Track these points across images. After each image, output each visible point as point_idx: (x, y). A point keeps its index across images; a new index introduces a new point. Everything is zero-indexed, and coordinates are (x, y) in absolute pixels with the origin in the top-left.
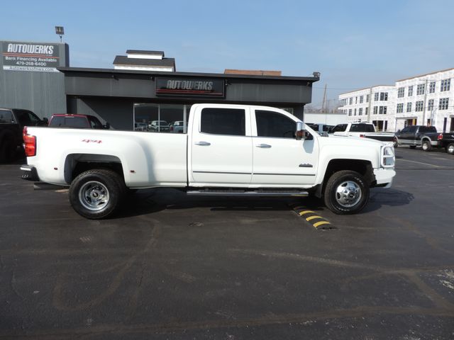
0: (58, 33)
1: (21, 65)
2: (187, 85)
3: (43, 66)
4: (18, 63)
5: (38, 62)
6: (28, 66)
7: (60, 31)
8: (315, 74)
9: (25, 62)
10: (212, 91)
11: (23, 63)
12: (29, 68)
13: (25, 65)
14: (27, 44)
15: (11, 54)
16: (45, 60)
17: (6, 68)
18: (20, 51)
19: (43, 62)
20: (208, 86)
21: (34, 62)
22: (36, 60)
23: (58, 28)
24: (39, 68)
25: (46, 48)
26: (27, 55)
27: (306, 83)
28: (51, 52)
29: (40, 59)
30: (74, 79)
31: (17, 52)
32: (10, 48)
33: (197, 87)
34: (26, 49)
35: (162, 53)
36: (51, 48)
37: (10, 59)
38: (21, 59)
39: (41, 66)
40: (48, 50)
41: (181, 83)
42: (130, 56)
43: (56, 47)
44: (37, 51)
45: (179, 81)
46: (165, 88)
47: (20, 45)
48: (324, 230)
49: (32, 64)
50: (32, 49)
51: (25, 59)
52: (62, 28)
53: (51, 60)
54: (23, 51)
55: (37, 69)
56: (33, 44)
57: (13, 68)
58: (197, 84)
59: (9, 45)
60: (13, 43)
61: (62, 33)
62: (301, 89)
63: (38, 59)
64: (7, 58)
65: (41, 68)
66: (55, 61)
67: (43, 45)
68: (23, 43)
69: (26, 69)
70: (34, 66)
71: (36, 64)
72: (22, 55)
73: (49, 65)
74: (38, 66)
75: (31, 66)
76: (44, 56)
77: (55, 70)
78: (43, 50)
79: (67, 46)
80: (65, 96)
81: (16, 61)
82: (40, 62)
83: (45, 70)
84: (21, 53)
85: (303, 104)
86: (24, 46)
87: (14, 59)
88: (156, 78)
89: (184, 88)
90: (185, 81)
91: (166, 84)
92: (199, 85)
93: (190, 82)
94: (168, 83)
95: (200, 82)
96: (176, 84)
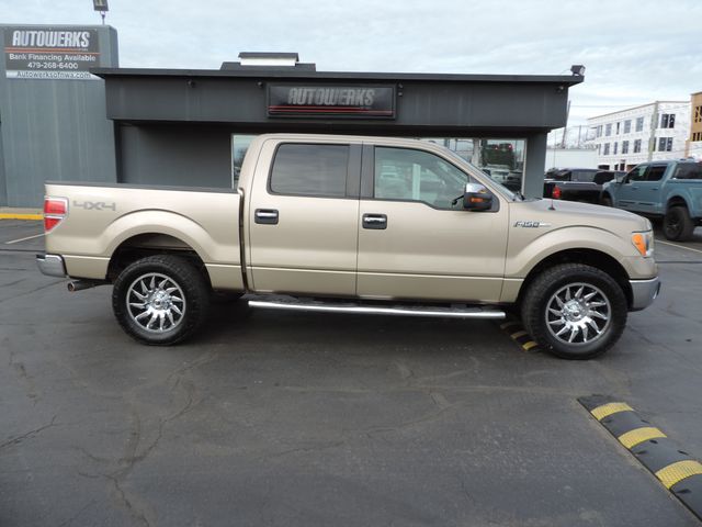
0: (97, 8)
1: (36, 69)
3: (73, 70)
4: (30, 65)
5: (64, 62)
6: (48, 69)
7: (101, 5)
8: (576, 69)
9: (42, 62)
11: (39, 66)
12: (49, 73)
13: (42, 69)
14: (45, 30)
15: (18, 50)
16: (75, 58)
17: (11, 74)
18: (32, 44)
19: (73, 62)
20: (365, 98)
21: (58, 63)
22: (59, 58)
24: (65, 73)
25: (76, 36)
26: (46, 50)
28: (85, 44)
29: (67, 57)
31: (29, 45)
32: (17, 39)
34: (43, 40)
35: (295, 56)
36: (85, 35)
37: (17, 57)
38: (35, 57)
39: (69, 70)
40: (81, 39)
41: (315, 93)
43: (94, 34)
44: (63, 42)
45: (311, 90)
46: (286, 104)
47: (33, 33)
49: (54, 65)
50: (53, 40)
51: (42, 58)
53: (85, 58)
54: (38, 44)
55: (62, 75)
56: (54, 30)
57: (23, 73)
59: (15, 34)
60: (21, 30)
61: (105, 8)
62: (545, 99)
63: (63, 56)
64: (12, 57)
65: (69, 73)
66: (93, 59)
67: (72, 30)
68: (38, 30)
69: (42, 75)
70: (57, 69)
71: (61, 65)
72: (36, 49)
73: (82, 67)
74: (65, 69)
75: (52, 69)
76: (73, 50)
77: (93, 77)
78: (73, 40)
79: (113, 32)
80: (112, 122)
81: (28, 61)
82: (68, 62)
83: (76, 75)
84: (36, 45)
85: (548, 130)
86: (40, 33)
87: (24, 57)
88: (268, 84)
89: (321, 103)
90: (322, 90)
91: (287, 96)
92: (349, 97)
93: (333, 90)
94: (291, 94)
95: (350, 91)
96: (305, 95)
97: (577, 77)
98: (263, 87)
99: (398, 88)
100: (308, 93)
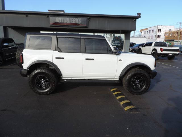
2: (67, 20)
8: (138, 14)
10: (81, 24)
20: (78, 21)
27: (133, 19)
33: (72, 21)
41: (64, 19)
45: (62, 18)
58: (73, 19)
80: (3, 27)
85: (131, 31)
88: (49, 16)
89: (65, 22)
90: (66, 18)
91: (55, 19)
92: (74, 20)
93: (69, 18)
94: (56, 19)
95: (74, 19)
96: (61, 19)
97: (139, 16)
98: (48, 17)
99: (88, 18)
100: (62, 19)
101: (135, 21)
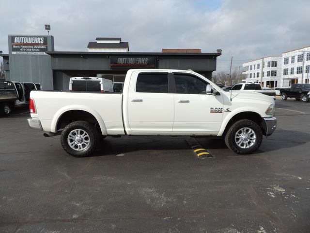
0: (46, 29)
1: (23, 51)
2: (131, 61)
3: (38, 51)
4: (21, 50)
5: (34, 48)
6: (28, 51)
7: (48, 27)
8: (218, 50)
9: (26, 49)
10: (148, 64)
11: (25, 50)
12: (28, 53)
13: (26, 51)
14: (27, 37)
15: (17, 44)
16: (38, 47)
17: (14, 53)
18: (22, 42)
20: (145, 61)
21: (32, 49)
22: (32, 47)
23: (46, 26)
24: (35, 52)
25: (39, 39)
26: (27, 44)
27: (213, 57)
28: (42, 42)
29: (35, 47)
30: (57, 60)
32: (16, 40)
33: (138, 62)
34: (26, 40)
35: (120, 39)
37: (16, 47)
38: (23, 47)
39: (36, 51)
40: (41, 40)
42: (99, 42)
43: (45, 39)
44: (34, 41)
46: (117, 64)
47: (23, 38)
48: (203, 158)
49: (30, 50)
50: (30, 41)
51: (26, 47)
52: (49, 26)
53: (41, 47)
54: (24, 42)
55: (33, 53)
56: (31, 37)
57: (18, 52)
59: (16, 38)
60: (18, 37)
61: (49, 29)
62: (209, 61)
63: (34, 46)
64: (14, 47)
65: (36, 53)
66: (45, 47)
67: (37, 37)
68: (24, 37)
69: (26, 53)
70: (32, 51)
71: (33, 50)
72: (24, 44)
73: (41, 50)
74: (34, 51)
76: (38, 44)
77: (45, 53)
78: (37, 40)
79: (52, 38)
80: (52, 70)
81: (20, 48)
82: (35, 48)
83: (39, 53)
84: (23, 43)
85: (212, 71)
86: (25, 38)
87: (19, 47)
88: (110, 57)
89: (129, 63)
90: (130, 59)
92: (139, 61)
93: (133, 59)
94: (118, 60)
95: (139, 59)
96: (123, 61)
97: (219, 54)
98: (108, 58)
99: (156, 58)
100: (125, 60)
101: (215, 59)
